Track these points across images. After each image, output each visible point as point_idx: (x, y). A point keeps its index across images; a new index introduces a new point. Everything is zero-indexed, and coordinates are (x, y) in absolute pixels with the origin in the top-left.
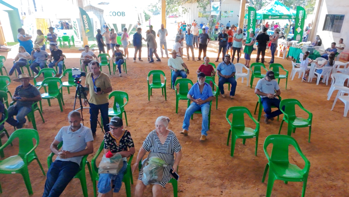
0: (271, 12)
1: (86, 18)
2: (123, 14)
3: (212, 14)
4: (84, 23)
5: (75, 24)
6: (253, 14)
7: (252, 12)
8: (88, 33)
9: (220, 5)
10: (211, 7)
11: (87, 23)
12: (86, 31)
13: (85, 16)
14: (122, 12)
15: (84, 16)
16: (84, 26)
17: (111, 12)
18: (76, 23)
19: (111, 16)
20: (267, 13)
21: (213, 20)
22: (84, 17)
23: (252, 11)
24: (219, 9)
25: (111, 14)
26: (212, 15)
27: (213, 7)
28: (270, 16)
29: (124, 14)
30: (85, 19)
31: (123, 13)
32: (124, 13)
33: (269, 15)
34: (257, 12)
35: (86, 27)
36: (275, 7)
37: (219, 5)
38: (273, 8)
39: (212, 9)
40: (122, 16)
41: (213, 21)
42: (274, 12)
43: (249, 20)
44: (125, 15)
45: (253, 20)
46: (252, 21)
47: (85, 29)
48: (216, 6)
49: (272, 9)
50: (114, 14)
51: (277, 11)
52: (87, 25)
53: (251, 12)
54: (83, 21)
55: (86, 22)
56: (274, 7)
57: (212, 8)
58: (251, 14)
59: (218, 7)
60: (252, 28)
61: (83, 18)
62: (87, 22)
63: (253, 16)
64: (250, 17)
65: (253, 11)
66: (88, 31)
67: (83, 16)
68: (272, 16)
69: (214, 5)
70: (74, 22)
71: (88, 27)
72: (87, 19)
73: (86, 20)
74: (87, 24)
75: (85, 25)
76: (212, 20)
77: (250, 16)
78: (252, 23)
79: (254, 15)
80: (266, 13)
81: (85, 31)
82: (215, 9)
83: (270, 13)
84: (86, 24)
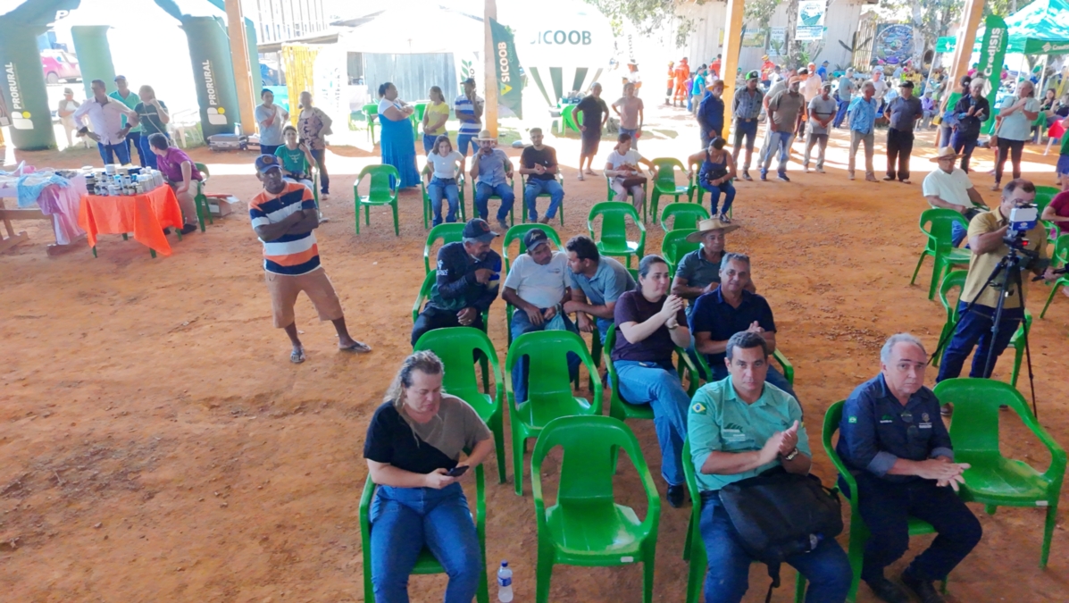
0: (1046, 32)
1: (507, 49)
2: (585, 37)
3: (797, 38)
4: (498, 65)
5: (469, 70)
6: (998, 39)
7: (996, 31)
8: (507, 95)
9: (827, 10)
10: (796, 14)
11: (509, 64)
12: (502, 90)
13: (504, 43)
14: (584, 33)
15: (502, 46)
16: (499, 75)
17: (550, 32)
18: (471, 67)
19: (550, 43)
20: (1034, 34)
21: (801, 56)
22: (499, 48)
23: (996, 27)
24: (821, 22)
25: (550, 37)
26: (797, 41)
27: (804, 17)
28: (1048, 44)
29: (588, 37)
30: (503, 53)
31: (586, 35)
32: (589, 34)
33: (1044, 41)
34: (1011, 32)
35: (504, 77)
36: (1053, 15)
37: (824, 10)
38: (1047, 19)
39: (800, 21)
40: (584, 43)
41: (798, 58)
42: (1054, 31)
43: (984, 55)
44: (590, 42)
45: (995, 57)
46: (991, 60)
47: (499, 84)
48: (812, 14)
49: (1044, 22)
50: (560, 37)
51: (1061, 29)
52: (505, 72)
53: (993, 32)
54: (497, 59)
55: (504, 62)
56: (1049, 16)
57: (799, 19)
58: (992, 37)
59: (819, 16)
60: (990, 80)
61: (496, 50)
62: (506, 63)
63: (997, 45)
64: (987, 48)
65: (1000, 27)
66: (509, 88)
67: (500, 44)
68: (1052, 42)
69: (806, 10)
70: (464, 62)
71: (508, 79)
72: (508, 53)
73: (506, 57)
74: (508, 67)
75: (502, 72)
76: (796, 56)
77: (989, 45)
78: (993, 64)
79: (1001, 39)
80: (1031, 36)
81: (499, 89)
82: (811, 22)
83: (1042, 35)
84: (505, 68)
